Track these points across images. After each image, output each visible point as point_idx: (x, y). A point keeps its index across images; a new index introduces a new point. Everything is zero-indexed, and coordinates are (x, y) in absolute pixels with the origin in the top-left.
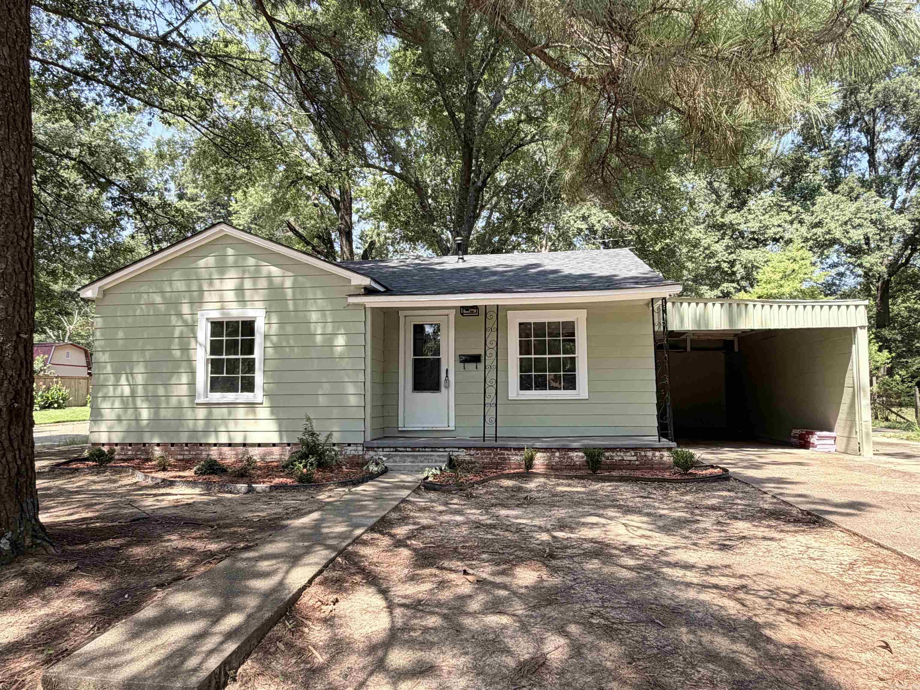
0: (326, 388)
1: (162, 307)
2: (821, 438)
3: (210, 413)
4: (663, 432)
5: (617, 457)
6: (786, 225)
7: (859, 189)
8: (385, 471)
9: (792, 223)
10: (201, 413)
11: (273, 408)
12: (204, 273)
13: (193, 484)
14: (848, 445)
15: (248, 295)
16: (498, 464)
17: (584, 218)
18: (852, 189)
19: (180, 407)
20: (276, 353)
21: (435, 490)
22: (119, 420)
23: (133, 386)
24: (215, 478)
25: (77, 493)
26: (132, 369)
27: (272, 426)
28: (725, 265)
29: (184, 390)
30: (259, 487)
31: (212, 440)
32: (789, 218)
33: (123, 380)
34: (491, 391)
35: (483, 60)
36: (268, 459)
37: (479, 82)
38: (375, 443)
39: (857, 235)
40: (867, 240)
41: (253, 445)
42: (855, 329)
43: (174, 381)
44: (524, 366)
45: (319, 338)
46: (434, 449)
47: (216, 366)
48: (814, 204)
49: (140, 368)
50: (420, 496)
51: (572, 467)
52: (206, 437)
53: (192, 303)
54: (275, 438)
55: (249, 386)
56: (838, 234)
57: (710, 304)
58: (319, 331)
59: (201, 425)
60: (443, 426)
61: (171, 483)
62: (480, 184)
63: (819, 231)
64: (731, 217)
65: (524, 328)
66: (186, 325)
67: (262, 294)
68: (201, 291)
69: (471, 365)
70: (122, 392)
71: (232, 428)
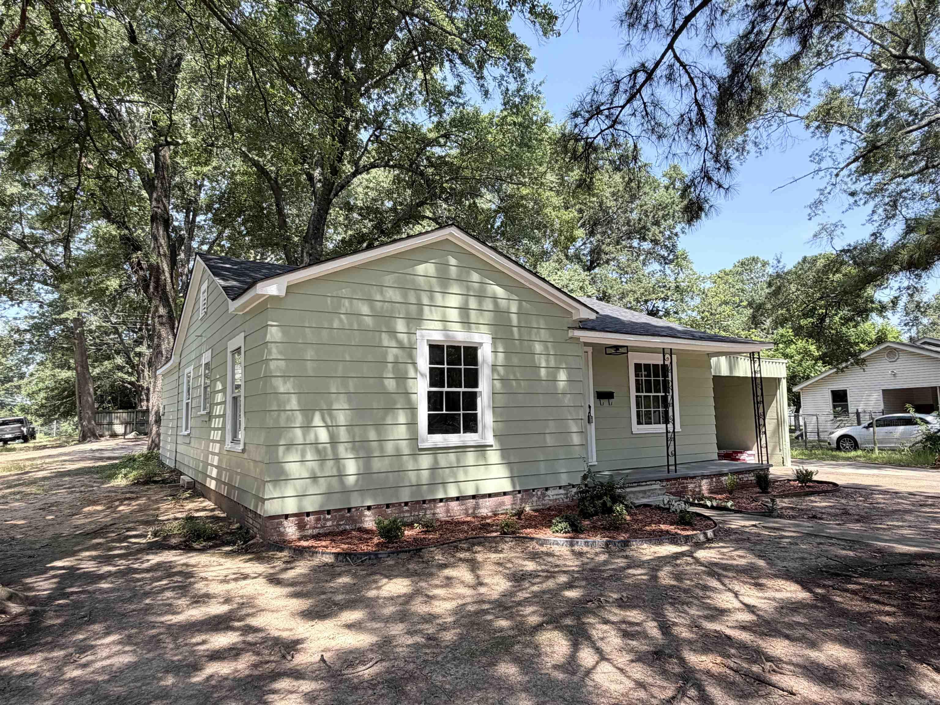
0: (552, 427)
2: (749, 455)
11: (504, 451)
12: (423, 283)
15: (473, 316)
19: (399, 455)
20: (504, 386)
23: (332, 429)
26: (329, 403)
27: (503, 470)
33: (317, 420)
41: (484, 496)
42: (781, 379)
43: (390, 420)
44: (638, 402)
45: (543, 372)
47: (434, 400)
49: (340, 403)
53: (408, 319)
54: (507, 486)
55: (471, 425)
58: (543, 364)
59: (425, 476)
65: (638, 369)
66: (401, 347)
67: (487, 317)
68: (420, 305)
69: (605, 402)
70: (316, 438)
71: (461, 477)
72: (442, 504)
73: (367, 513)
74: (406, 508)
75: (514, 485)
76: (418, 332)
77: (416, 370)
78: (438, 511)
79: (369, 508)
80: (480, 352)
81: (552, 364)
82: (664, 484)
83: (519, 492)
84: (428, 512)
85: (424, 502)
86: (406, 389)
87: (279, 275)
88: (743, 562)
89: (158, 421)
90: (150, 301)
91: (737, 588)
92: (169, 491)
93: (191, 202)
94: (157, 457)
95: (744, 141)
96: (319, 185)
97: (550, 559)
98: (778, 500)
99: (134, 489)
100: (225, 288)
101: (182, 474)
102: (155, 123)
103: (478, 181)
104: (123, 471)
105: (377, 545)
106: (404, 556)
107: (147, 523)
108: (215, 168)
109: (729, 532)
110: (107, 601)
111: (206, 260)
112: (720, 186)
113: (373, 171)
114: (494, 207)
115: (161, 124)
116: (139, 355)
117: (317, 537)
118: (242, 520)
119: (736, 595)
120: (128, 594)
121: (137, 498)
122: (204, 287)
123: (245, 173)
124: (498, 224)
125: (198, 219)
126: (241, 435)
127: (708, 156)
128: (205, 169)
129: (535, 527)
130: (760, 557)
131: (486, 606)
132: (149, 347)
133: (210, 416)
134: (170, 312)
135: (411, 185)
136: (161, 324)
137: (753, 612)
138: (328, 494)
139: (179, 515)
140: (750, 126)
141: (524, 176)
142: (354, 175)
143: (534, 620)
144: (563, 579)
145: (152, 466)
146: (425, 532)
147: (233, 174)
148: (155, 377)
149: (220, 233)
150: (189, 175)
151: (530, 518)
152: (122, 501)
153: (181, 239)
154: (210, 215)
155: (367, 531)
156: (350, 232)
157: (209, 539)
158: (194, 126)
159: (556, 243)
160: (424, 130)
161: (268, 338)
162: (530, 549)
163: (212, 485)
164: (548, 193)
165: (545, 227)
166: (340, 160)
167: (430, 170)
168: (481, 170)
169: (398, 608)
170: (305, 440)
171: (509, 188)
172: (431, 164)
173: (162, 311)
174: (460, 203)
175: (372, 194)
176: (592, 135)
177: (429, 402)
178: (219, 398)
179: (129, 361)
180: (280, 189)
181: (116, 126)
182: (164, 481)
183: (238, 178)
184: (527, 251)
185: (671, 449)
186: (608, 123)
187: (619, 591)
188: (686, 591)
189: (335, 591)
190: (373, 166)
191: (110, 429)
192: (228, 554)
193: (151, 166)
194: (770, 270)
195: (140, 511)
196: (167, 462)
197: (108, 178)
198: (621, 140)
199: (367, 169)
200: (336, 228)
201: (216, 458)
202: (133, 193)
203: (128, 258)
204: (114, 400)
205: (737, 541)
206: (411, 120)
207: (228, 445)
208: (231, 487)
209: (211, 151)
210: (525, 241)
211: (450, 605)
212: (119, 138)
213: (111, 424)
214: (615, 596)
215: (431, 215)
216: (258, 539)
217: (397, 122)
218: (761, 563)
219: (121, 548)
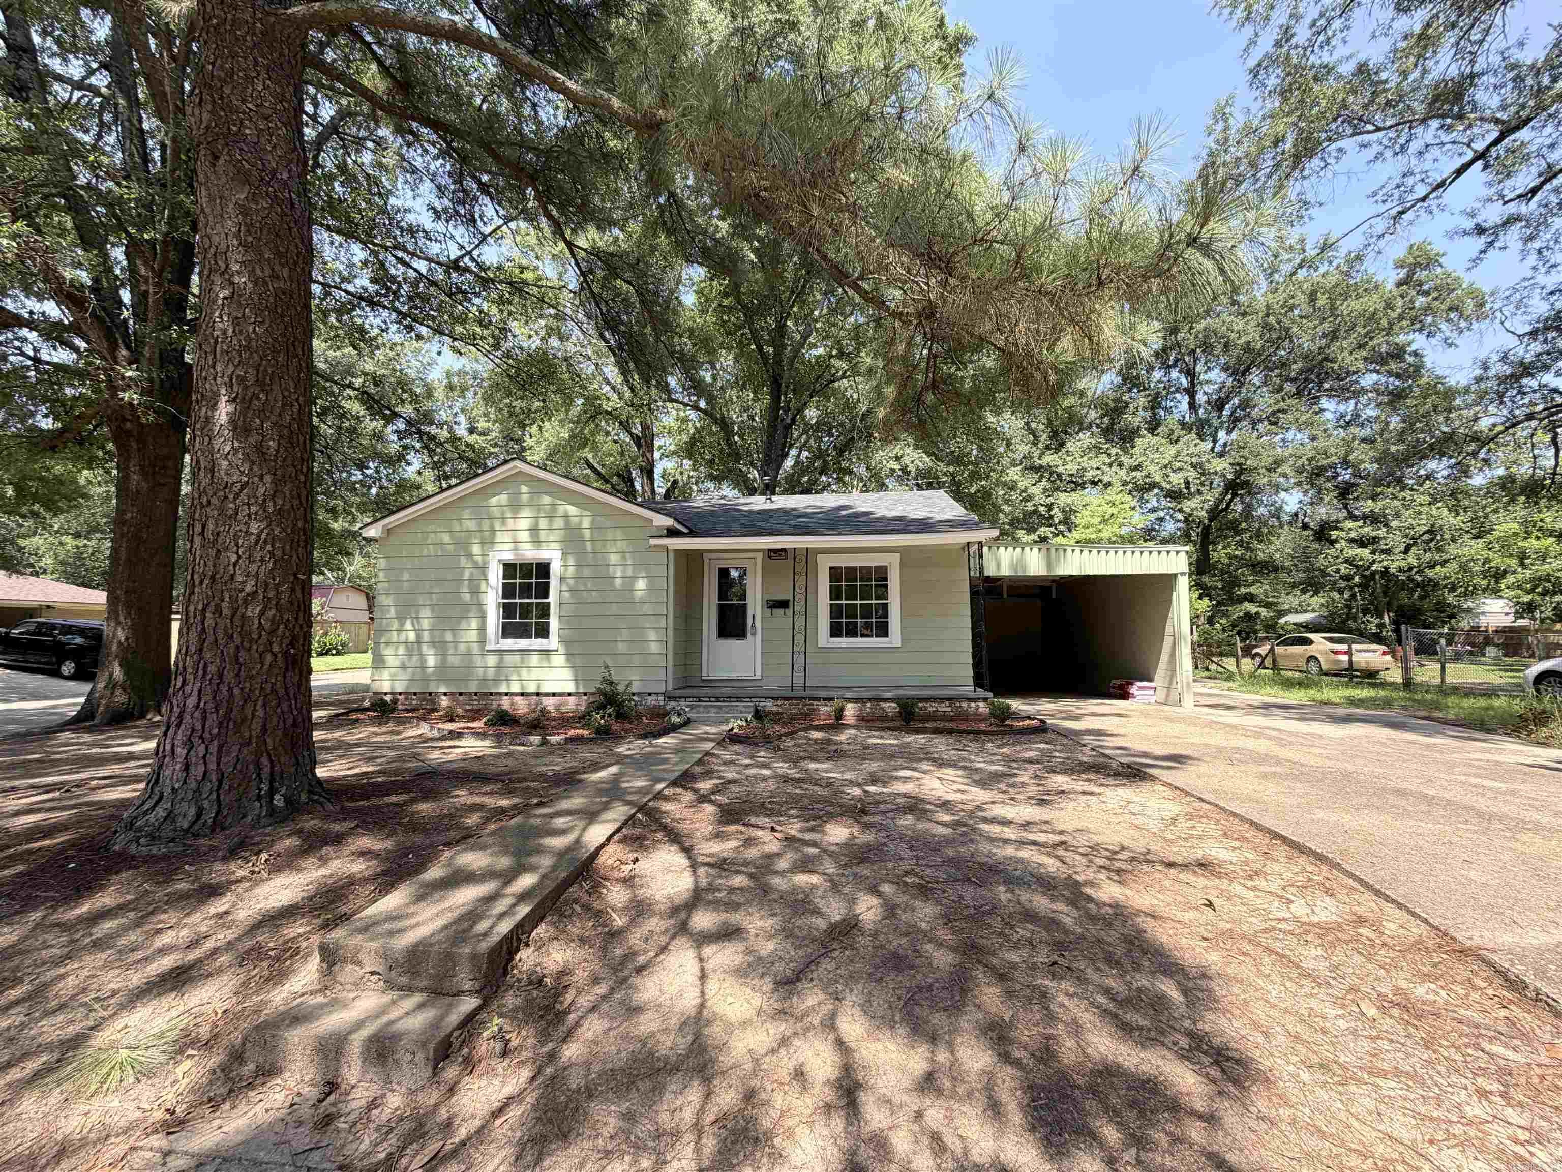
0: (626, 635)
1: (451, 548)
2: (1140, 688)
3: (501, 660)
4: (979, 681)
5: (931, 707)
6: (1106, 469)
7: (1178, 432)
8: (687, 723)
9: (1111, 465)
10: (492, 660)
11: (569, 655)
12: (496, 512)
13: (482, 735)
14: (1168, 696)
15: (543, 535)
16: (807, 715)
17: (897, 458)
18: (1172, 432)
19: (469, 654)
20: (572, 597)
21: (741, 742)
22: (403, 667)
23: (419, 632)
24: (506, 730)
25: (358, 745)
26: (417, 612)
27: (567, 674)
28: (1042, 509)
29: (473, 636)
30: (554, 739)
31: (503, 689)
32: (1108, 461)
33: (408, 625)
34: (800, 638)
35: (793, 292)
36: (564, 709)
37: (789, 314)
38: (678, 693)
39: (1177, 479)
40: (1187, 483)
41: (547, 695)
42: (1175, 575)
43: (463, 625)
44: (835, 611)
45: (618, 582)
46: (739, 699)
47: (508, 610)
48: (1133, 447)
49: (426, 613)
50: (725, 748)
51: (884, 718)
52: (497, 686)
53: (482, 543)
54: (570, 687)
55: (543, 632)
56: (1158, 478)
57: (1027, 549)
58: (619, 574)
59: (491, 673)
60: (748, 675)
61: (458, 735)
62: (788, 421)
63: (1138, 474)
64: (1049, 459)
65: (835, 573)
66: (476, 566)
67: (556, 535)
68: (492, 531)
69: (780, 612)
70: (407, 638)
72: (506, 697)
73: (443, 698)
74: (477, 698)
76: (492, 553)
77: (489, 585)
78: (503, 703)
80: (551, 567)
81: (630, 573)
82: (780, 702)
83: (585, 694)
84: (494, 703)
85: (491, 694)
86: (479, 601)
138: (413, 680)
177: (502, 611)
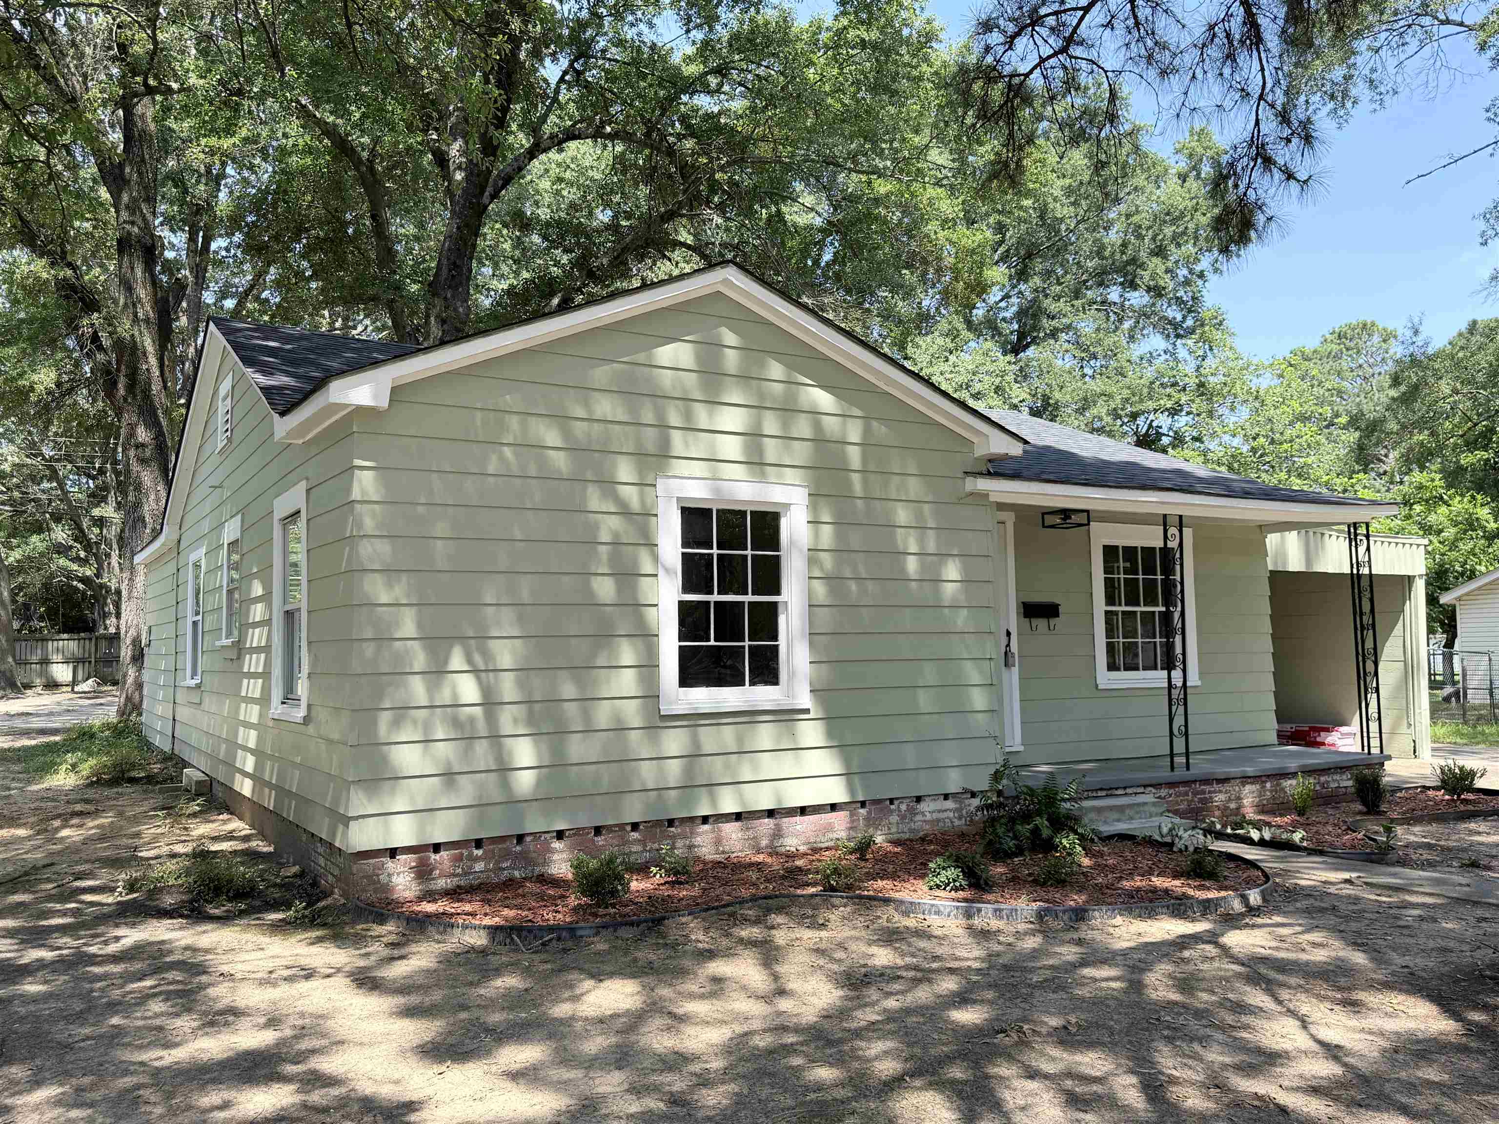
1: (562, 459)
2: (1343, 735)
10: (675, 741)
11: (834, 720)
12: (669, 383)
14: (1389, 744)
19: (621, 729)
20: (831, 591)
22: (450, 773)
23: (486, 678)
26: (480, 625)
27: (830, 761)
29: (628, 682)
33: (456, 658)
41: (791, 812)
42: (1414, 578)
43: (602, 658)
47: (693, 620)
49: (501, 625)
52: (685, 802)
53: (641, 457)
55: (767, 669)
58: (912, 547)
59: (674, 772)
65: (1111, 557)
66: (625, 512)
67: (801, 453)
68: (664, 427)
69: (1041, 623)
70: (455, 695)
71: (747, 775)
72: (706, 827)
73: (557, 845)
74: (635, 835)
75: (851, 789)
76: (660, 483)
77: (656, 558)
78: (698, 840)
79: (560, 835)
80: (784, 524)
81: (931, 547)
82: (1163, 792)
83: (863, 804)
84: (679, 843)
85: (671, 822)
86: (636, 599)
87: (376, 363)
88: (1319, 956)
89: (138, 657)
90: (119, 414)
91: (1304, 1009)
92: (159, 800)
93: (198, 210)
94: (137, 731)
95: (1348, 78)
96: (459, 176)
97: (923, 944)
98: (1399, 830)
99: (90, 794)
100: (267, 391)
101: (186, 764)
102: (122, 48)
103: (788, 168)
104: (70, 758)
105: (575, 910)
106: (626, 933)
107: (116, 863)
108: (246, 140)
109: (1293, 894)
110: (37, 1018)
111: (228, 332)
112: (1290, 176)
113: (573, 145)
114: (818, 221)
115: (136, 49)
116: (101, 522)
117: (454, 894)
118: (303, 858)
119: (1304, 1024)
120: (78, 1006)
121: (96, 813)
122: (225, 386)
123: (309, 150)
124: (827, 256)
125: (214, 246)
126: (302, 688)
127: (1266, 113)
128: (227, 143)
129: (894, 876)
130: (1356, 945)
131: (790, 1039)
132: (119, 506)
133: (239, 649)
134: (159, 435)
135: (649, 174)
136: (142, 461)
137: (1336, 1058)
138: (480, 806)
139: (179, 849)
140: (1362, 45)
141: (881, 154)
142: (532, 153)
143: (887, 1068)
144: (949, 985)
145: (126, 749)
146: (672, 884)
147: (283, 152)
148: (132, 569)
149: (259, 275)
150: (195, 155)
151: (884, 858)
152: (66, 818)
153: (180, 286)
154: (238, 237)
155: (556, 882)
156: (525, 275)
157: (239, 896)
158: (203, 53)
159: (946, 295)
160: (676, 59)
161: (356, 494)
162: (883, 922)
163: (246, 788)
164: (931, 192)
165: (925, 262)
166: (501, 123)
167: (689, 144)
168: (794, 144)
169: (613, 1040)
170: (431, 698)
171: (850, 182)
172: (691, 131)
173: (143, 434)
174: (749, 213)
175: (571, 194)
176: (1023, 69)
177: (682, 623)
178: (258, 612)
179: (80, 536)
180: (380, 183)
181: (44, 52)
182: (150, 779)
183: (294, 160)
184: (887, 315)
185: (1179, 721)
186: (1056, 43)
187: (1062, 1011)
188: (1199, 1014)
189: (490, 1004)
190: (571, 135)
191: (45, 673)
192: (278, 928)
193: (116, 136)
194: (1397, 350)
195: (102, 838)
196: (157, 741)
197: (29, 163)
198: (1083, 79)
199: (559, 141)
200: (496, 266)
201: (253, 734)
202: (79, 195)
203: (72, 326)
204: (51, 615)
205: (1308, 912)
206: (649, 36)
207: (277, 709)
208: (281, 791)
209: (237, 107)
210: (883, 293)
211: (718, 1035)
212: (51, 80)
213: (45, 662)
214: (1054, 1022)
215: (690, 240)
216: (337, 897)
217: (620, 43)
218: (1359, 958)
219: (64, 913)
